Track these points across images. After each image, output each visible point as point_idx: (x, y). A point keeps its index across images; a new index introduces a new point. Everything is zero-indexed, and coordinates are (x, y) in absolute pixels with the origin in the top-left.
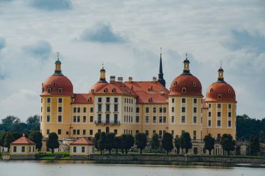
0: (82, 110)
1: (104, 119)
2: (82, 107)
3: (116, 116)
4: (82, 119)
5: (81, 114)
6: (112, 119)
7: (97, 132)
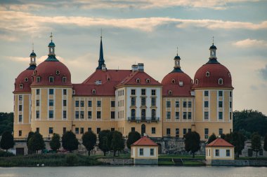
0: (86, 104)
1: (138, 115)
2: (86, 100)
3: (154, 112)
4: (86, 115)
5: (86, 109)
6: (149, 115)
7: (130, 131)
